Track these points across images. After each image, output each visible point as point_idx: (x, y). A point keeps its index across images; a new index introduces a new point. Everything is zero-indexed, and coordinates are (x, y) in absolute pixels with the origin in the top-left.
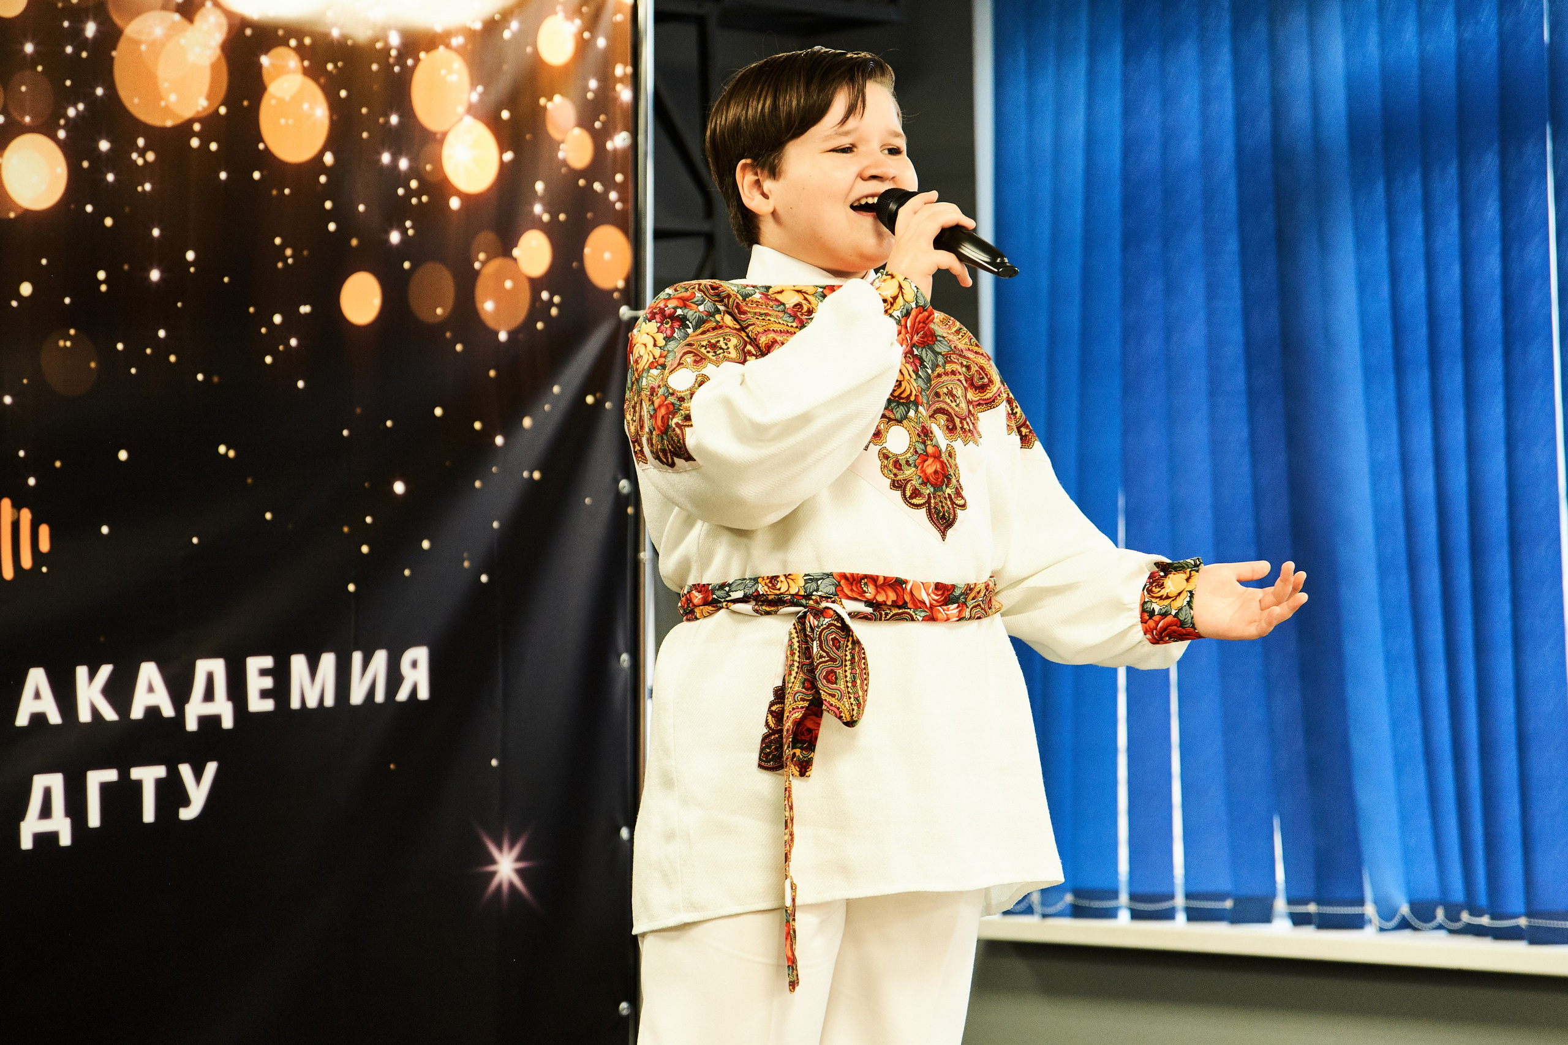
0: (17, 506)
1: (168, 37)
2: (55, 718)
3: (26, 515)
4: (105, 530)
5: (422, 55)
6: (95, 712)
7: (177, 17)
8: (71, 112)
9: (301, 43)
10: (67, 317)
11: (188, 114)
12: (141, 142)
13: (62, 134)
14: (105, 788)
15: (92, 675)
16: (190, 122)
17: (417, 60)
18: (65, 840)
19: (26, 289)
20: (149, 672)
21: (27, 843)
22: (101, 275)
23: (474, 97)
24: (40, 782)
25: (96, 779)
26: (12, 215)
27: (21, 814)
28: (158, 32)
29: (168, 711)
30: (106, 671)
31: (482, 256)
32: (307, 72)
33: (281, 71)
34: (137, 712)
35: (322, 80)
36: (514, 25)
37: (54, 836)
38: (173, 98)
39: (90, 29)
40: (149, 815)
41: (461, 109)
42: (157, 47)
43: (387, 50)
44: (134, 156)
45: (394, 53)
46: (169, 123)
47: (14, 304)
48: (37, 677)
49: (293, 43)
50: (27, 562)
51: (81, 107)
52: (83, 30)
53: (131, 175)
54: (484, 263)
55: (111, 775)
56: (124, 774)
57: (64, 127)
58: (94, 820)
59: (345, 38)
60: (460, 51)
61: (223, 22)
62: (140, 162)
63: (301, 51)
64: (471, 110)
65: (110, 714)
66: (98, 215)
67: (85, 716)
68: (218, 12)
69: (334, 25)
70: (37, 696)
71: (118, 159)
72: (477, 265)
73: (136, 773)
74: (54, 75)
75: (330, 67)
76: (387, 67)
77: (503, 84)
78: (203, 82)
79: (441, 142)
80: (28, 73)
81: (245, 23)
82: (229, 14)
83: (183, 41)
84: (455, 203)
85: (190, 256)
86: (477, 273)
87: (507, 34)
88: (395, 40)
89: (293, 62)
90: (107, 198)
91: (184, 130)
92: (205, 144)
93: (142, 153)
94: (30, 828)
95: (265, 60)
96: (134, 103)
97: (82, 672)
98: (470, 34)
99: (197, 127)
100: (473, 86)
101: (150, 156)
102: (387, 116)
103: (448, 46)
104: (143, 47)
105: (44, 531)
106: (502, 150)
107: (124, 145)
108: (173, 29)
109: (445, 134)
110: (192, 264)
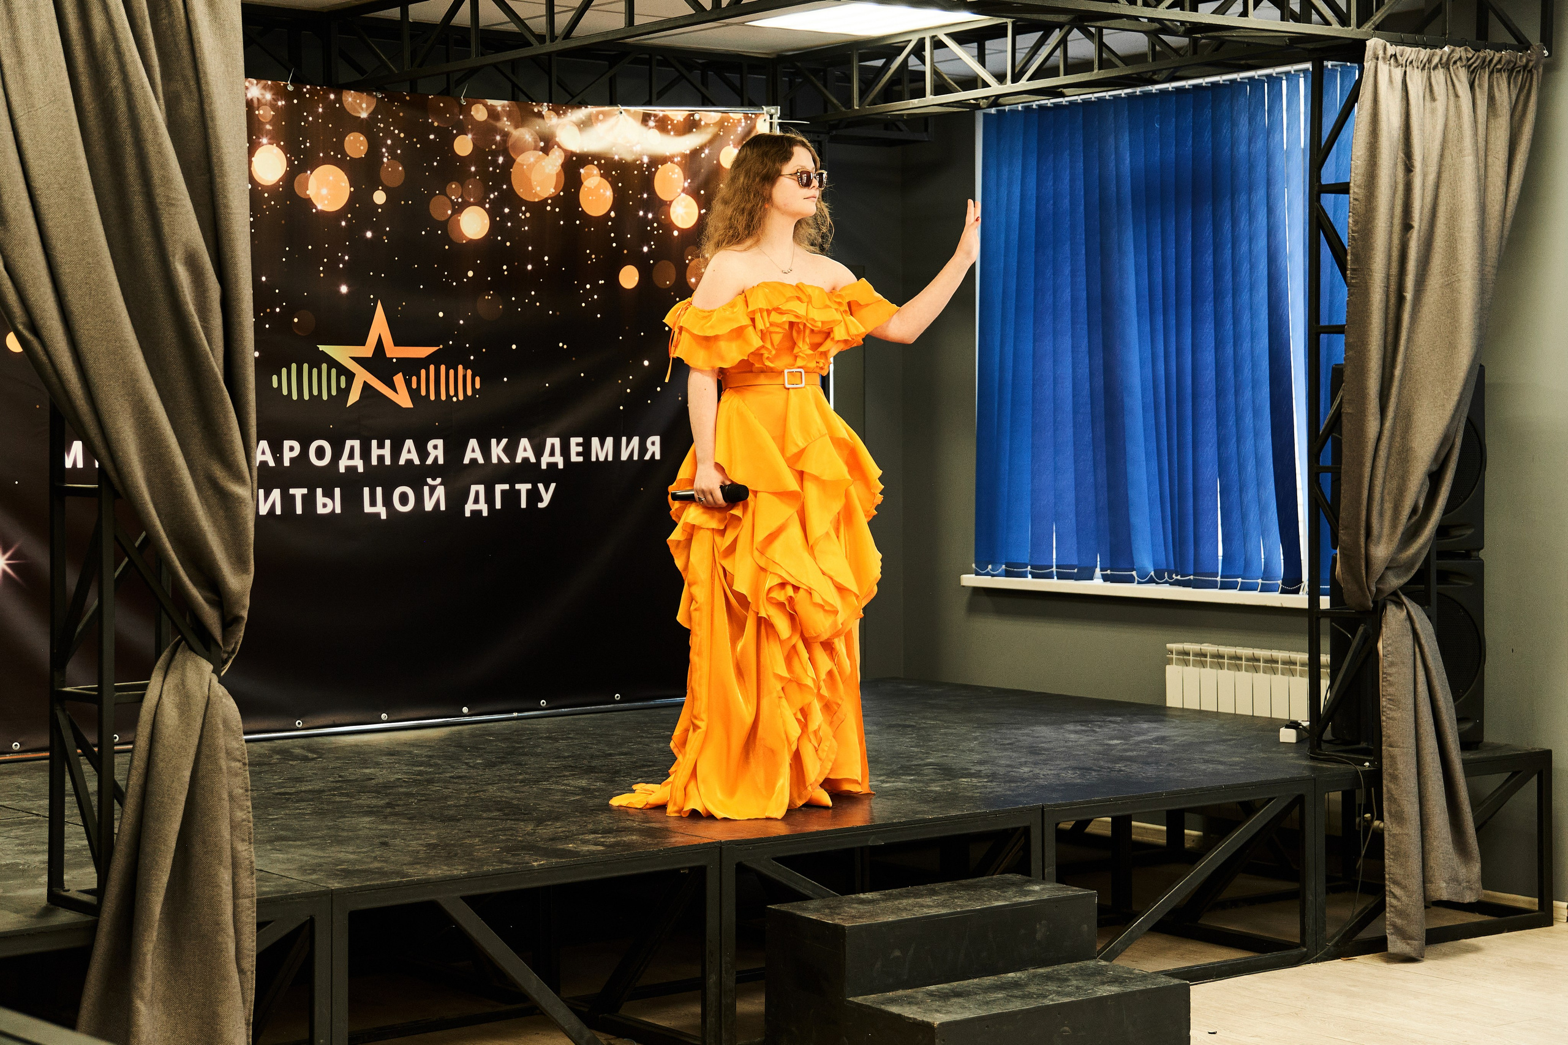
0: (465, 368)
1: (536, 162)
2: (481, 461)
3: (469, 372)
4: (505, 379)
5: (660, 166)
6: (499, 458)
7: (541, 153)
8: (492, 196)
9: (599, 162)
10: (490, 286)
11: (546, 196)
12: (523, 208)
13: (487, 206)
14: (503, 492)
15: (498, 443)
16: (547, 199)
17: (657, 169)
18: (485, 514)
19: (470, 274)
20: (524, 442)
21: (468, 514)
22: (505, 267)
23: (686, 185)
24: (474, 488)
25: (499, 488)
26: (464, 242)
27: (466, 502)
28: (532, 160)
29: (533, 460)
30: (504, 441)
31: (690, 257)
32: (602, 176)
33: (589, 175)
34: (518, 460)
35: (610, 179)
36: (707, 151)
37: (480, 512)
38: (538, 189)
39: (501, 160)
40: (523, 505)
41: (679, 190)
42: (531, 167)
43: (642, 164)
44: (521, 215)
45: (645, 166)
46: (537, 200)
47: (465, 280)
48: (473, 443)
49: (596, 163)
50: (469, 393)
51: (496, 194)
52: (498, 160)
53: (519, 223)
54: (690, 261)
55: (506, 487)
56: (512, 486)
57: (488, 203)
58: (498, 506)
59: (621, 159)
60: (679, 164)
61: (563, 154)
62: (523, 217)
63: (599, 166)
64: (684, 190)
65: (506, 460)
66: (504, 241)
67: (495, 460)
68: (560, 150)
69: (616, 154)
70: (473, 451)
71: (513, 216)
72: (687, 262)
73: (518, 486)
74: (484, 180)
75: (614, 173)
76: (641, 172)
77: (701, 177)
78: (553, 181)
79: (670, 205)
80: (472, 180)
81: (573, 154)
82: (565, 151)
83: (543, 164)
84: (676, 233)
85: (546, 258)
86: (687, 265)
87: (703, 155)
88: (646, 160)
89: (596, 171)
90: (508, 234)
91: (544, 202)
92: (553, 209)
93: (524, 214)
94: (469, 507)
95: (582, 171)
96: (520, 191)
97: (494, 441)
98: (684, 156)
99: (549, 201)
100: (685, 179)
101: (528, 215)
102: (642, 194)
103: (672, 162)
104: (525, 167)
105: (478, 379)
106: (700, 209)
107: (515, 210)
108: (539, 159)
109: (671, 202)
110: (547, 262)
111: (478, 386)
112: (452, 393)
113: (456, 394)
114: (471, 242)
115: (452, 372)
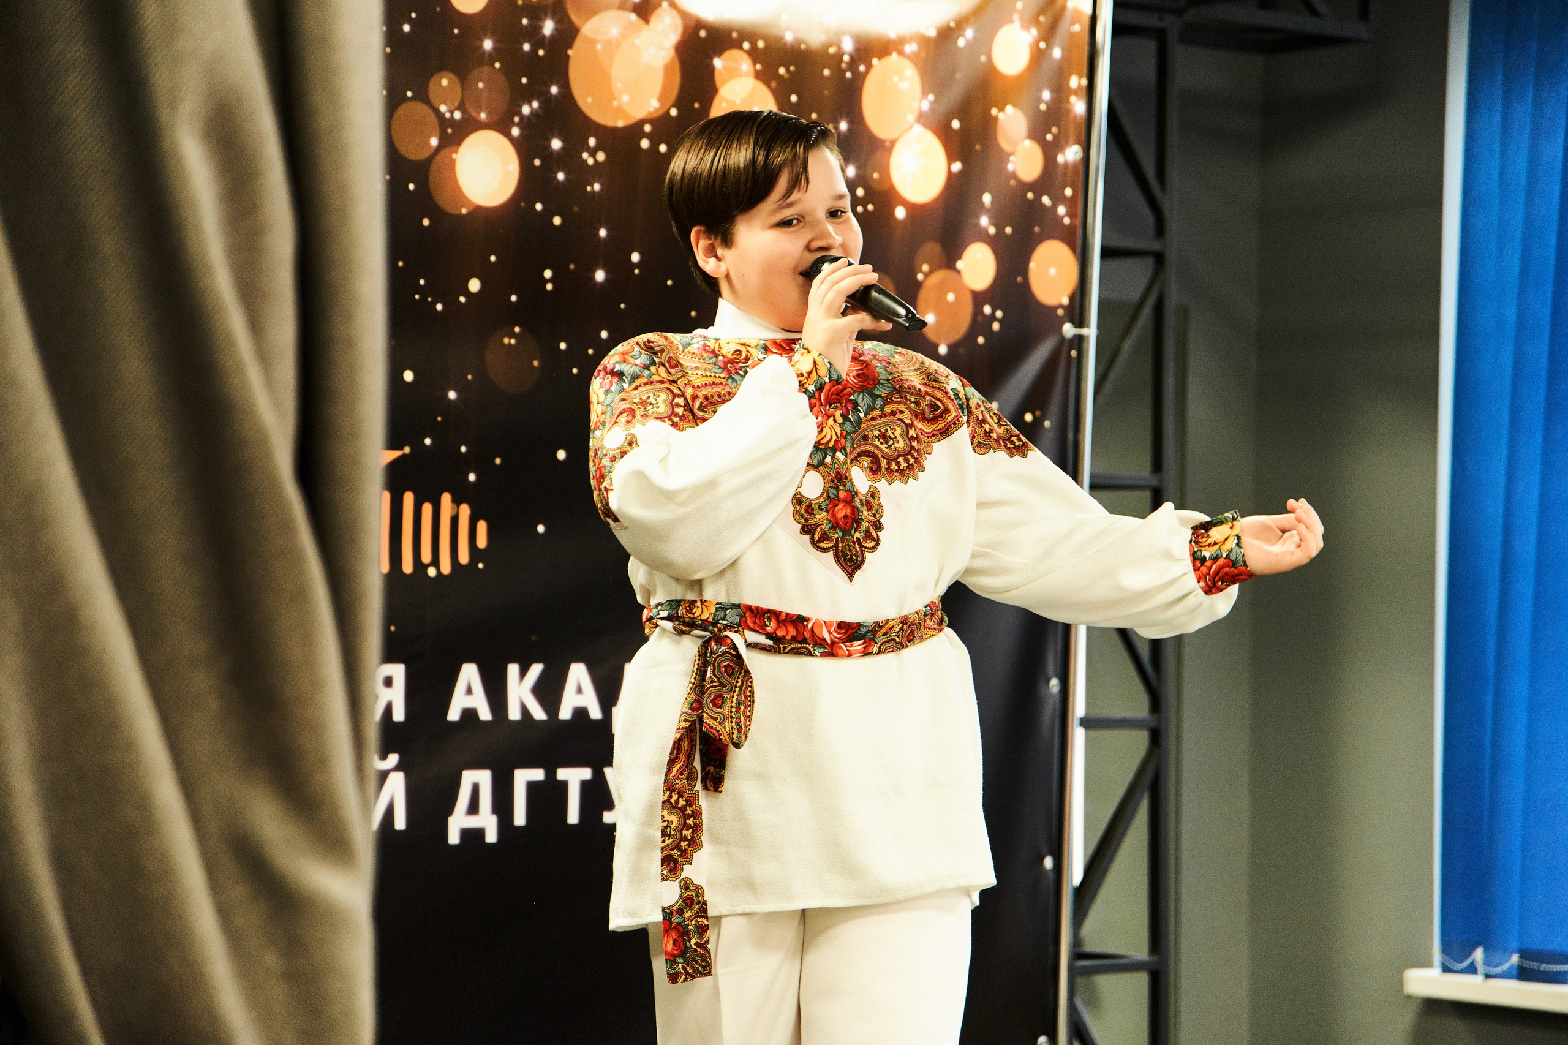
0: (457, 501)
1: (624, 37)
2: (485, 714)
3: (465, 511)
4: (541, 529)
5: (875, 61)
6: (525, 711)
7: (633, 17)
8: (526, 110)
9: (754, 46)
10: (514, 315)
11: (639, 114)
12: (592, 142)
13: (515, 132)
14: (531, 786)
15: (523, 673)
16: (641, 123)
17: (869, 67)
18: (491, 837)
19: (474, 285)
20: (578, 673)
21: (454, 838)
22: (548, 274)
23: (925, 106)
24: (469, 777)
25: (524, 777)
26: (464, 211)
27: (450, 809)
28: (614, 32)
29: (596, 713)
30: (536, 669)
31: (925, 267)
32: (759, 76)
33: (733, 73)
34: (565, 713)
35: (774, 84)
36: (969, 33)
37: (480, 833)
38: (625, 98)
39: (548, 27)
40: (573, 816)
41: (911, 117)
42: (612, 46)
43: (839, 56)
44: (585, 155)
45: (846, 58)
46: (620, 124)
47: (462, 299)
48: (469, 673)
49: (746, 45)
50: (464, 558)
51: (535, 104)
52: (541, 28)
53: (581, 174)
54: (927, 275)
55: (537, 774)
56: (551, 774)
57: (518, 125)
58: (520, 818)
59: (799, 42)
60: (913, 58)
61: (679, 22)
62: (590, 161)
63: (754, 55)
64: (922, 119)
65: (539, 714)
66: (548, 214)
67: (514, 714)
68: (674, 13)
69: (789, 29)
70: (469, 691)
71: (569, 158)
72: (920, 277)
73: (562, 774)
74: (511, 73)
75: (782, 70)
76: (838, 72)
77: (955, 93)
78: (656, 83)
79: (889, 150)
80: (486, 69)
81: (699, 24)
82: (684, 15)
83: (638, 42)
84: (900, 213)
85: (635, 257)
86: (919, 285)
87: (961, 42)
88: (848, 46)
89: (745, 65)
90: (557, 199)
91: (634, 130)
92: (655, 145)
93: (593, 154)
94: (458, 823)
95: (717, 62)
96: (588, 102)
97: (513, 669)
98: (924, 41)
99: (647, 128)
100: (924, 94)
101: (601, 156)
103: (901, 53)
104: (599, 47)
105: (482, 527)
106: (950, 160)
107: (575, 145)
108: (629, 29)
109: (893, 143)
110: (636, 265)
111: (482, 542)
112: (426, 557)
113: (435, 562)
114: (479, 211)
115: (427, 509)
